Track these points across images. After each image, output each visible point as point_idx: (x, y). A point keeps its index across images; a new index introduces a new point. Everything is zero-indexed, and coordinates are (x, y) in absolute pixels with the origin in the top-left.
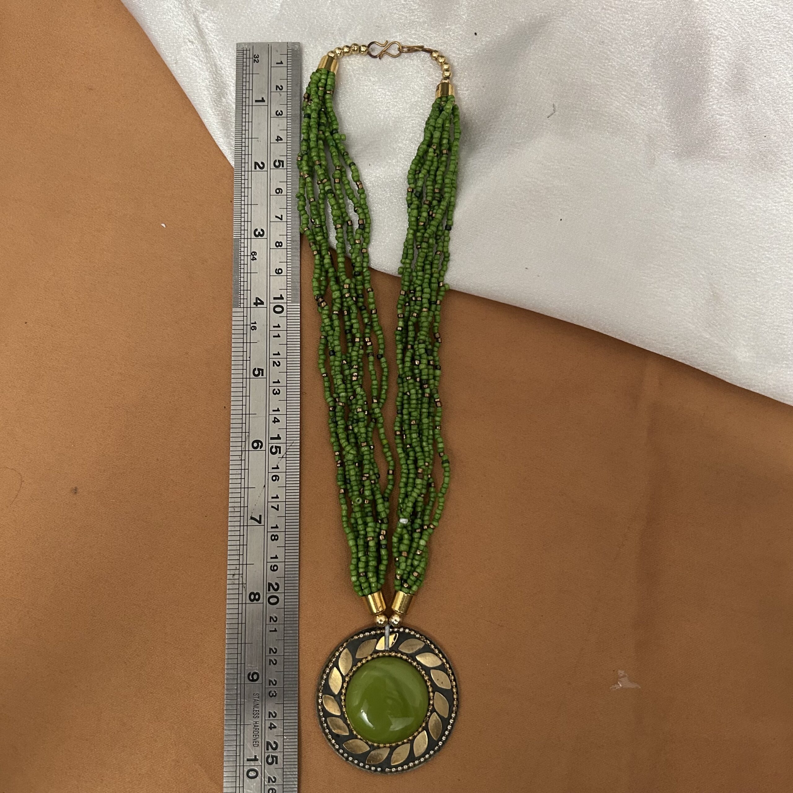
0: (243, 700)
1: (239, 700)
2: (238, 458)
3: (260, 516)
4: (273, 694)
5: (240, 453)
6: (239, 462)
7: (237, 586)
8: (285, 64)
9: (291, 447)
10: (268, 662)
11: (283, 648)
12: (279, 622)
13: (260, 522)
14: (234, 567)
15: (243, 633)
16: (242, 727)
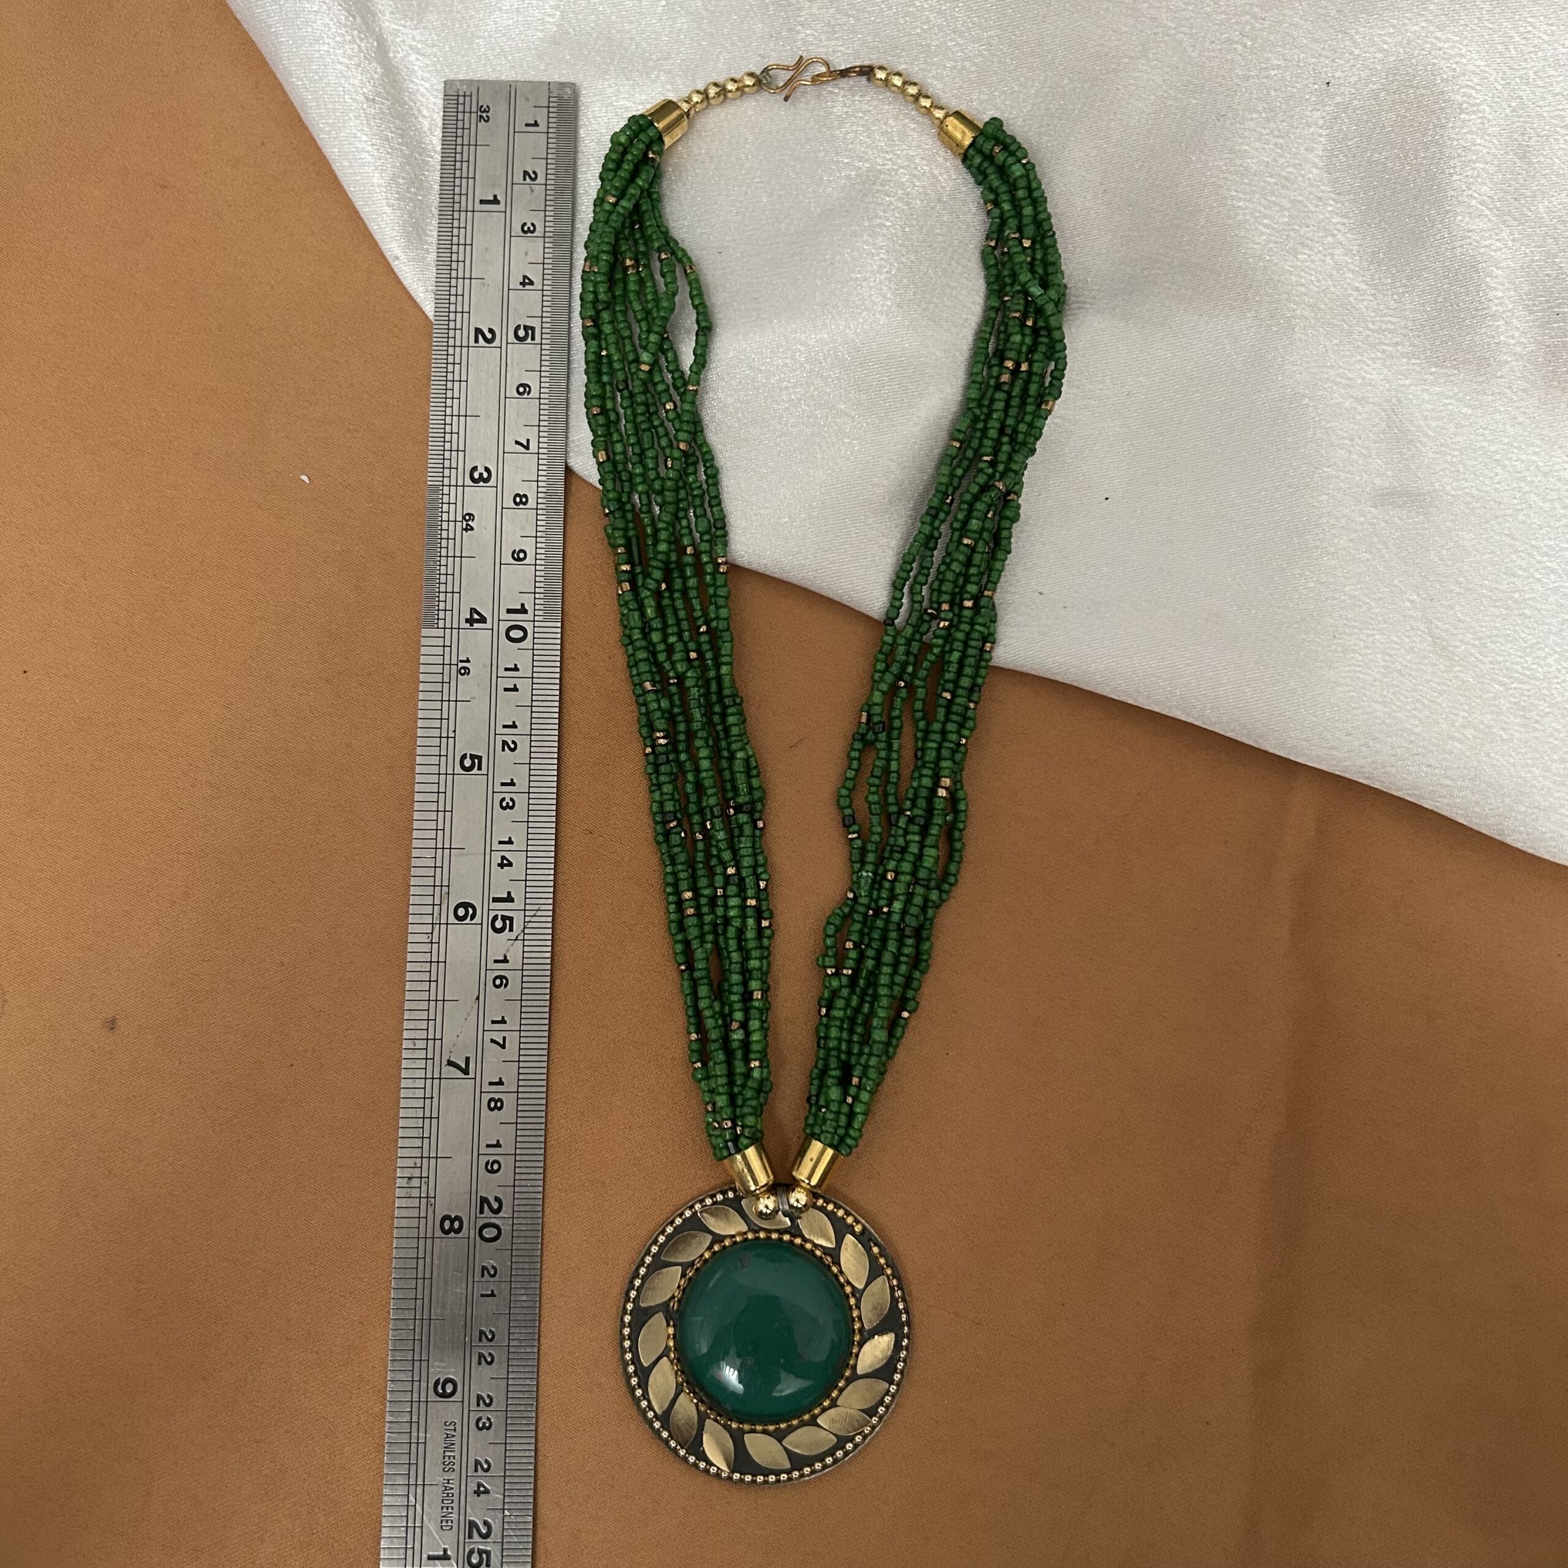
0: (422, 1435)
1: (414, 1434)
2: (424, 938)
3: (467, 1059)
4: (484, 1424)
5: (429, 929)
6: (427, 947)
7: (416, 1203)
8: (543, 127)
9: (534, 919)
10: (475, 1359)
11: (506, 1331)
12: (501, 1276)
13: (466, 1071)
14: (410, 1163)
15: (427, 1299)
16: (420, 1490)
